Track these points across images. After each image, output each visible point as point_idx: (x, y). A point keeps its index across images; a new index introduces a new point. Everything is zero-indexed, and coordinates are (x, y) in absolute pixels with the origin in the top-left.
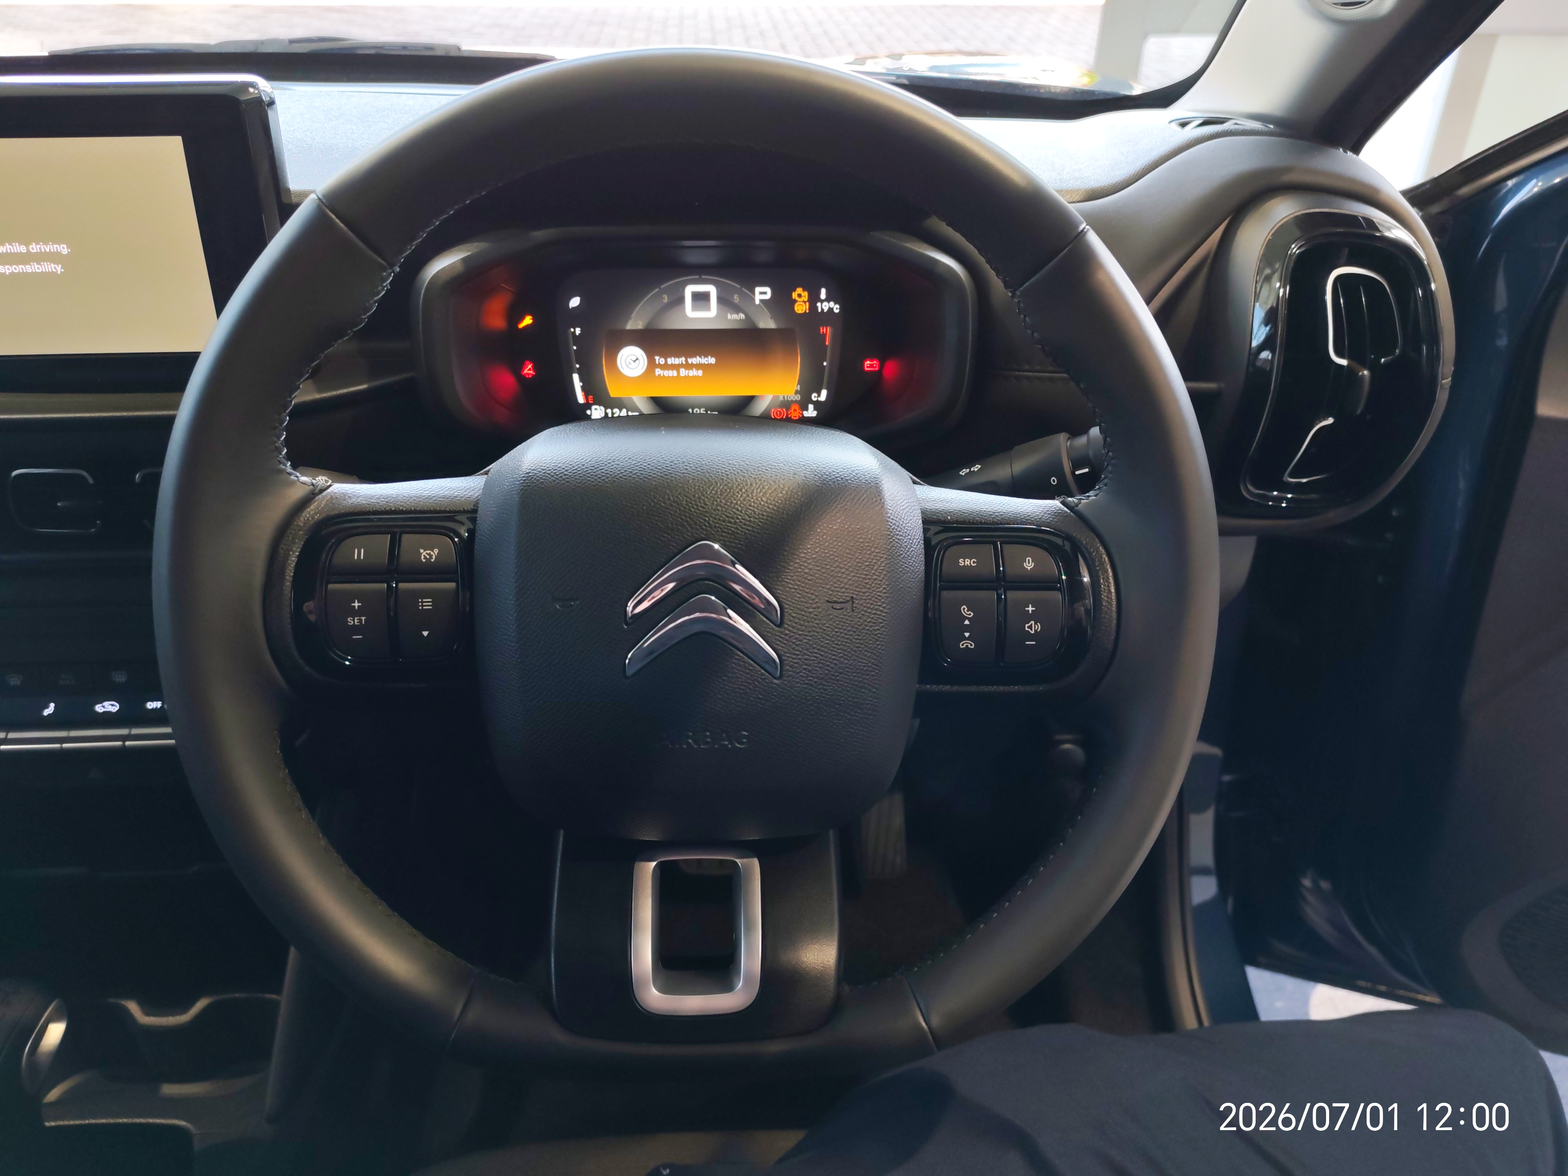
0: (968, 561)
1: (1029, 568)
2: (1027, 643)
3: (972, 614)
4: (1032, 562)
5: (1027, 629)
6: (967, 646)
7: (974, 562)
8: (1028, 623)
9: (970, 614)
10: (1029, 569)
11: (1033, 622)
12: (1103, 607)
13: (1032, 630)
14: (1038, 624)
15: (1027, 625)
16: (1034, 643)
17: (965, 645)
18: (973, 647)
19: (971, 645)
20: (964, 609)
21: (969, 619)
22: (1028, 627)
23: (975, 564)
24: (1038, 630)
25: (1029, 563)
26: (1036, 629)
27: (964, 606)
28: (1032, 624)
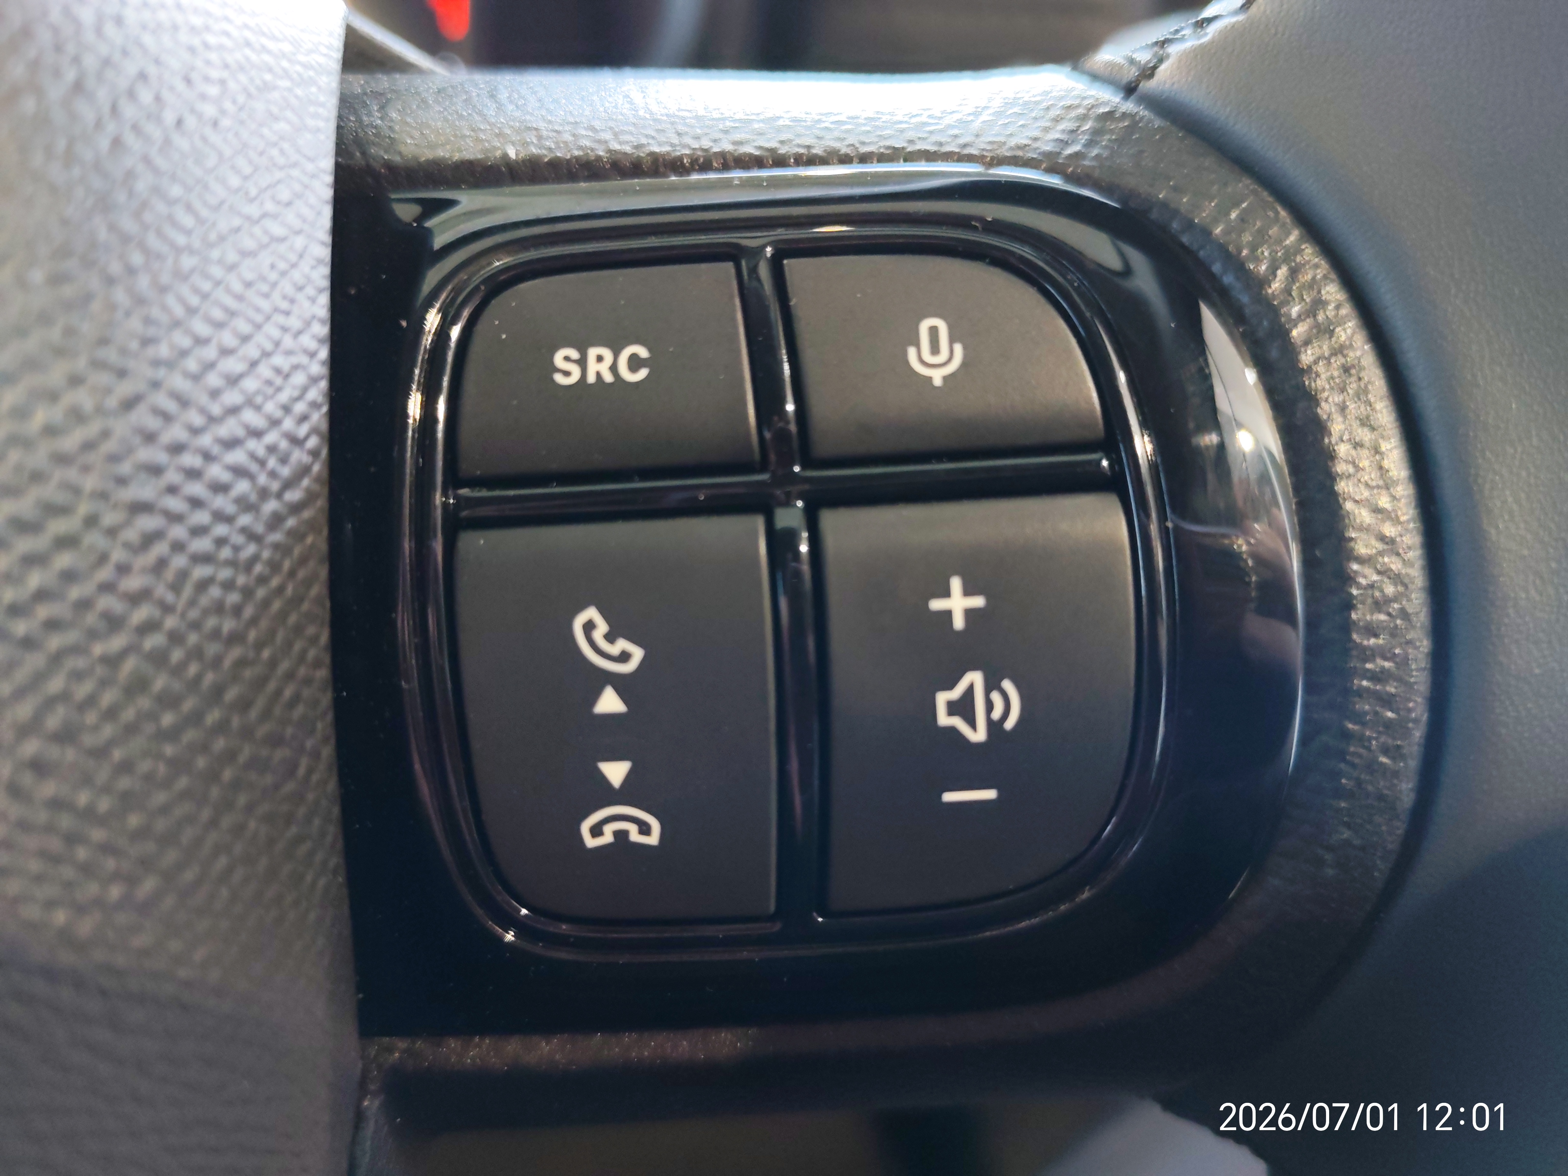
0: (600, 359)
1: (937, 377)
2: (949, 797)
3: (638, 654)
4: (952, 341)
5: (944, 719)
6: (620, 835)
7: (635, 363)
8: (950, 686)
9: (624, 657)
10: (938, 382)
11: (975, 678)
12: (1355, 567)
13: (972, 724)
14: (1007, 685)
15: (942, 698)
16: (990, 794)
17: (609, 830)
18: (653, 839)
19: (645, 829)
20: (589, 627)
21: (621, 684)
22: (953, 708)
23: (643, 373)
24: (1009, 724)
25: (935, 349)
26: (996, 714)
27: (591, 613)
28: (970, 689)
